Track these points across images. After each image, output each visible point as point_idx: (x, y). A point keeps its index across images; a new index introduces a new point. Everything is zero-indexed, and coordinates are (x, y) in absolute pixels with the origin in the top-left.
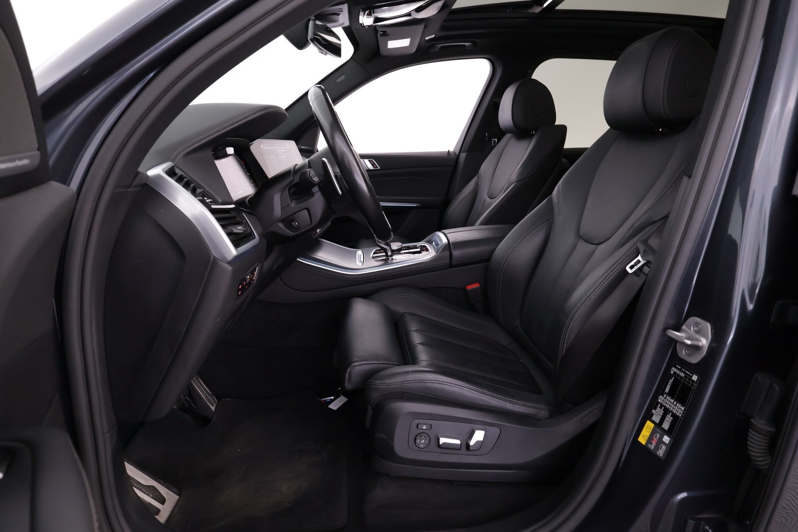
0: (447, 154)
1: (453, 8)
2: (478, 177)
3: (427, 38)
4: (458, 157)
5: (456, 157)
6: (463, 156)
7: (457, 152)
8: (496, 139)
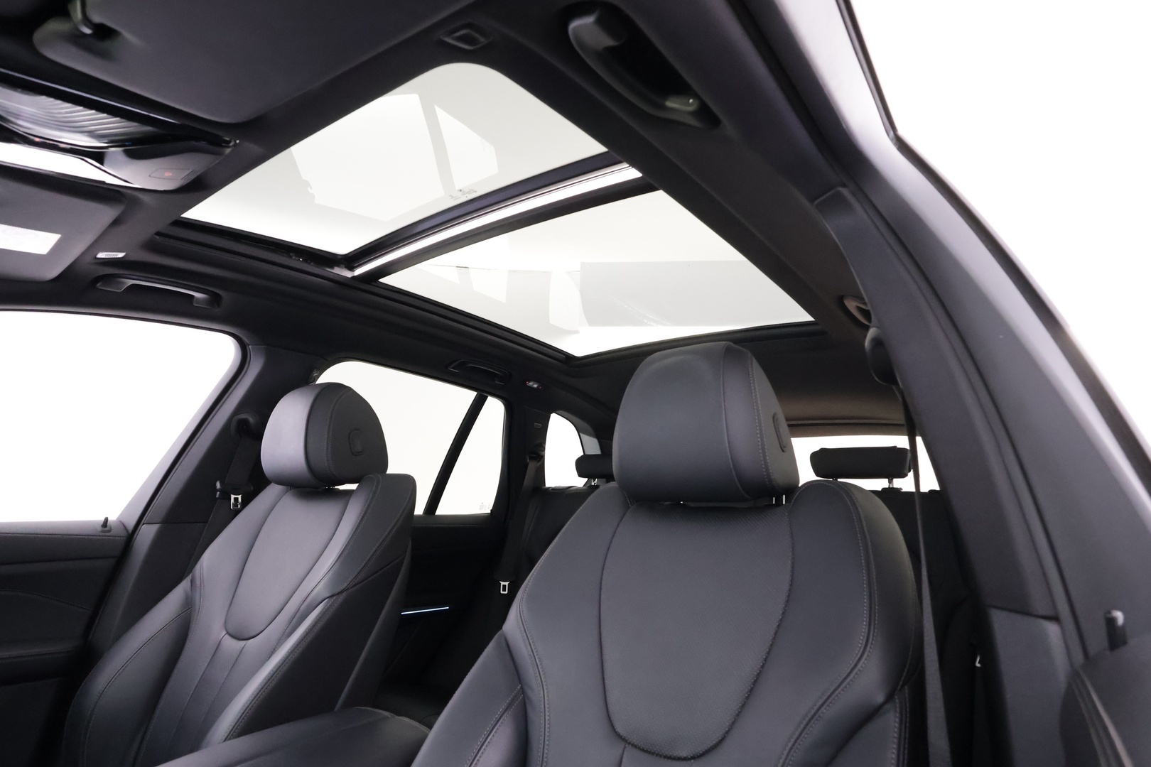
0: (100, 528)
1: (184, 215)
2: (192, 581)
3: (101, 255)
4: (131, 536)
5: (124, 534)
6: (148, 533)
7: (131, 523)
8: (239, 497)
